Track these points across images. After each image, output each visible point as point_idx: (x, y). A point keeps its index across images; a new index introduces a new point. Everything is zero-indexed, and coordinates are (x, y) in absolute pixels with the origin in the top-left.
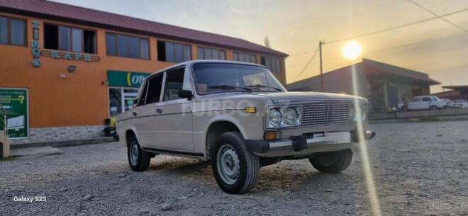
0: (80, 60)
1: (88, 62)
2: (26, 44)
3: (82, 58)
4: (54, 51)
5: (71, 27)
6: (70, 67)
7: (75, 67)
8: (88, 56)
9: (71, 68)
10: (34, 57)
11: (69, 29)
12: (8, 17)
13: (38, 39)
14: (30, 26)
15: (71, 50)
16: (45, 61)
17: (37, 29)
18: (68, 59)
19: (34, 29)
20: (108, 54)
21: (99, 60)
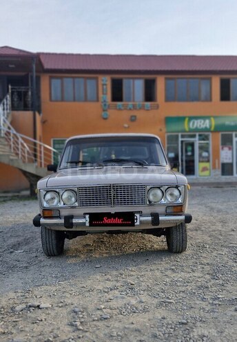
0: (140, 109)
1: (148, 110)
2: (98, 100)
3: (142, 108)
4: (119, 103)
5: (134, 79)
6: (132, 116)
7: (135, 116)
8: (148, 104)
9: (133, 118)
10: (104, 111)
11: (132, 81)
12: (83, 77)
13: (106, 94)
14: (100, 82)
15: (134, 101)
16: (112, 113)
17: (106, 85)
18: (130, 109)
19: (103, 85)
20: (168, 99)
21: (158, 107)
